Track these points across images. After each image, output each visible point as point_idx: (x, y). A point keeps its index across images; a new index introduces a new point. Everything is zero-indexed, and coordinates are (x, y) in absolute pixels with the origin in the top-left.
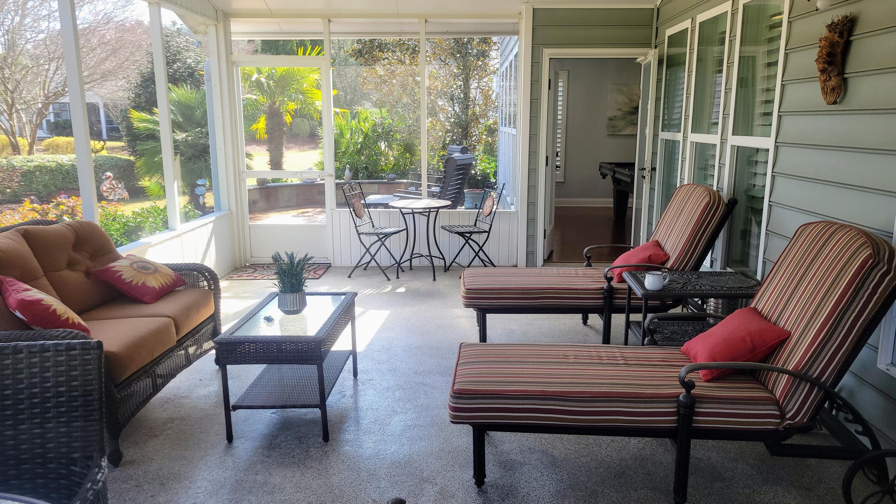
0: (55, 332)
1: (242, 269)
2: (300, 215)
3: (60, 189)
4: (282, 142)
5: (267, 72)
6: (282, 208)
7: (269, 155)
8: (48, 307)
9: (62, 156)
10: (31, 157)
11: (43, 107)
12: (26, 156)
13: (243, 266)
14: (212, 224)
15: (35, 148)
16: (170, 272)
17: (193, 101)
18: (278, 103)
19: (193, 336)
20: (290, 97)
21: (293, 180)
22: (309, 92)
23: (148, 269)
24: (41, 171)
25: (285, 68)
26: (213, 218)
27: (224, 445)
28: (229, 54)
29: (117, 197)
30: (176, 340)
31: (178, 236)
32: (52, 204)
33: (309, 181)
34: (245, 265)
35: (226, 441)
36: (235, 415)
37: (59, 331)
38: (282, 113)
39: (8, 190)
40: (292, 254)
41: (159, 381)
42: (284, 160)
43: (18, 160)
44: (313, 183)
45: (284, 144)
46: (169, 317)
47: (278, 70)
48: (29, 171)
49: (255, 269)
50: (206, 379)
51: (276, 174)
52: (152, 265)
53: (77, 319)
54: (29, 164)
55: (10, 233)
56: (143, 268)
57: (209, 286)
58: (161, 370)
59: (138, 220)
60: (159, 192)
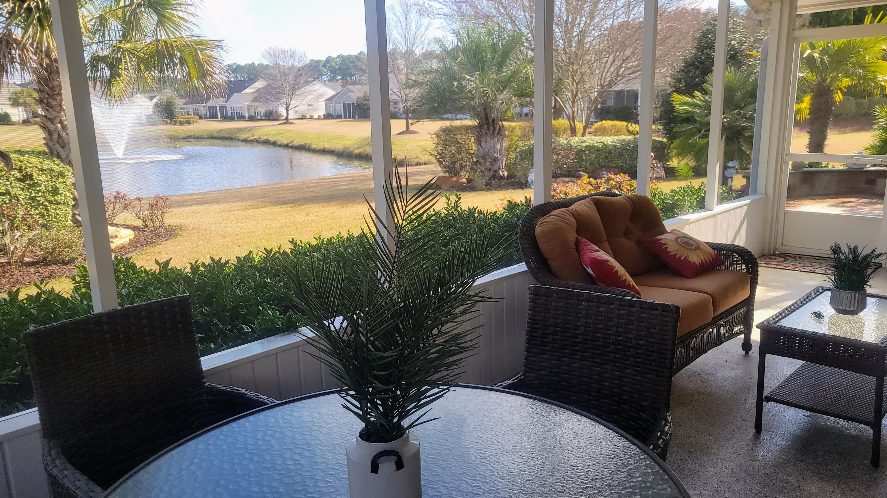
0: (615, 289)
1: (771, 257)
2: (840, 205)
3: (602, 167)
4: (828, 123)
5: (821, 46)
6: (819, 195)
7: (809, 137)
8: (613, 268)
9: (608, 138)
10: (584, 138)
11: (598, 95)
12: (580, 138)
13: (772, 253)
14: (746, 207)
15: (588, 130)
16: (710, 250)
17: (735, 82)
18: (829, 80)
19: (727, 316)
20: (847, 72)
21: (835, 164)
22: (872, 64)
23: (691, 245)
24: (590, 150)
25: (845, 40)
26: (748, 201)
27: (752, 434)
28: (791, 30)
29: (655, 176)
30: (712, 316)
31: (714, 216)
32: (603, 179)
33: (856, 167)
34: (774, 253)
35: (754, 431)
36: (767, 406)
37: (619, 290)
38: (832, 90)
39: (565, 166)
40: (856, 248)
41: (692, 353)
42: (826, 142)
43: (575, 141)
44: (861, 170)
45: (830, 124)
46: (708, 293)
47: (835, 43)
48: (581, 151)
49: (786, 259)
50: (731, 361)
51: (815, 157)
52: (695, 242)
53: (632, 283)
54: (582, 144)
55: (587, 201)
56: (686, 243)
57: (748, 269)
58: (694, 342)
59: (676, 198)
60: (687, 173)
